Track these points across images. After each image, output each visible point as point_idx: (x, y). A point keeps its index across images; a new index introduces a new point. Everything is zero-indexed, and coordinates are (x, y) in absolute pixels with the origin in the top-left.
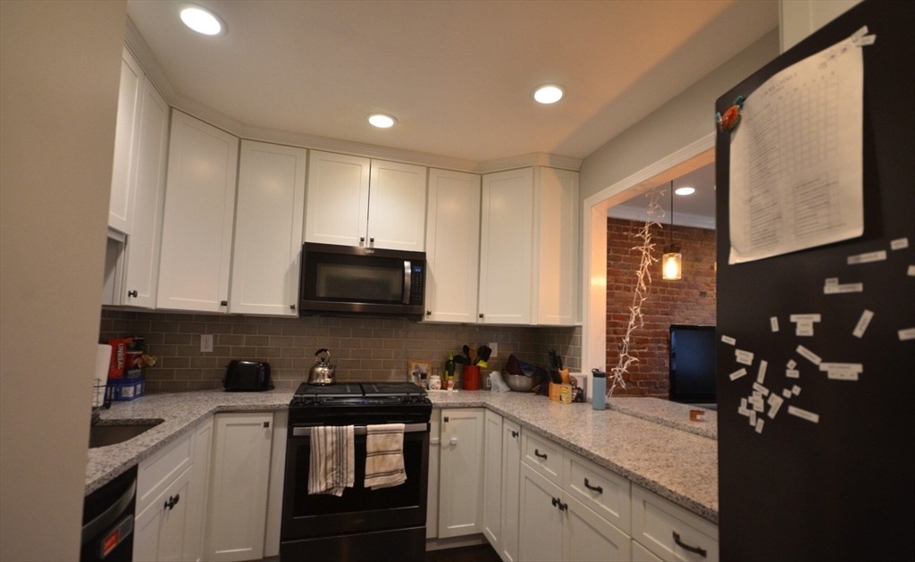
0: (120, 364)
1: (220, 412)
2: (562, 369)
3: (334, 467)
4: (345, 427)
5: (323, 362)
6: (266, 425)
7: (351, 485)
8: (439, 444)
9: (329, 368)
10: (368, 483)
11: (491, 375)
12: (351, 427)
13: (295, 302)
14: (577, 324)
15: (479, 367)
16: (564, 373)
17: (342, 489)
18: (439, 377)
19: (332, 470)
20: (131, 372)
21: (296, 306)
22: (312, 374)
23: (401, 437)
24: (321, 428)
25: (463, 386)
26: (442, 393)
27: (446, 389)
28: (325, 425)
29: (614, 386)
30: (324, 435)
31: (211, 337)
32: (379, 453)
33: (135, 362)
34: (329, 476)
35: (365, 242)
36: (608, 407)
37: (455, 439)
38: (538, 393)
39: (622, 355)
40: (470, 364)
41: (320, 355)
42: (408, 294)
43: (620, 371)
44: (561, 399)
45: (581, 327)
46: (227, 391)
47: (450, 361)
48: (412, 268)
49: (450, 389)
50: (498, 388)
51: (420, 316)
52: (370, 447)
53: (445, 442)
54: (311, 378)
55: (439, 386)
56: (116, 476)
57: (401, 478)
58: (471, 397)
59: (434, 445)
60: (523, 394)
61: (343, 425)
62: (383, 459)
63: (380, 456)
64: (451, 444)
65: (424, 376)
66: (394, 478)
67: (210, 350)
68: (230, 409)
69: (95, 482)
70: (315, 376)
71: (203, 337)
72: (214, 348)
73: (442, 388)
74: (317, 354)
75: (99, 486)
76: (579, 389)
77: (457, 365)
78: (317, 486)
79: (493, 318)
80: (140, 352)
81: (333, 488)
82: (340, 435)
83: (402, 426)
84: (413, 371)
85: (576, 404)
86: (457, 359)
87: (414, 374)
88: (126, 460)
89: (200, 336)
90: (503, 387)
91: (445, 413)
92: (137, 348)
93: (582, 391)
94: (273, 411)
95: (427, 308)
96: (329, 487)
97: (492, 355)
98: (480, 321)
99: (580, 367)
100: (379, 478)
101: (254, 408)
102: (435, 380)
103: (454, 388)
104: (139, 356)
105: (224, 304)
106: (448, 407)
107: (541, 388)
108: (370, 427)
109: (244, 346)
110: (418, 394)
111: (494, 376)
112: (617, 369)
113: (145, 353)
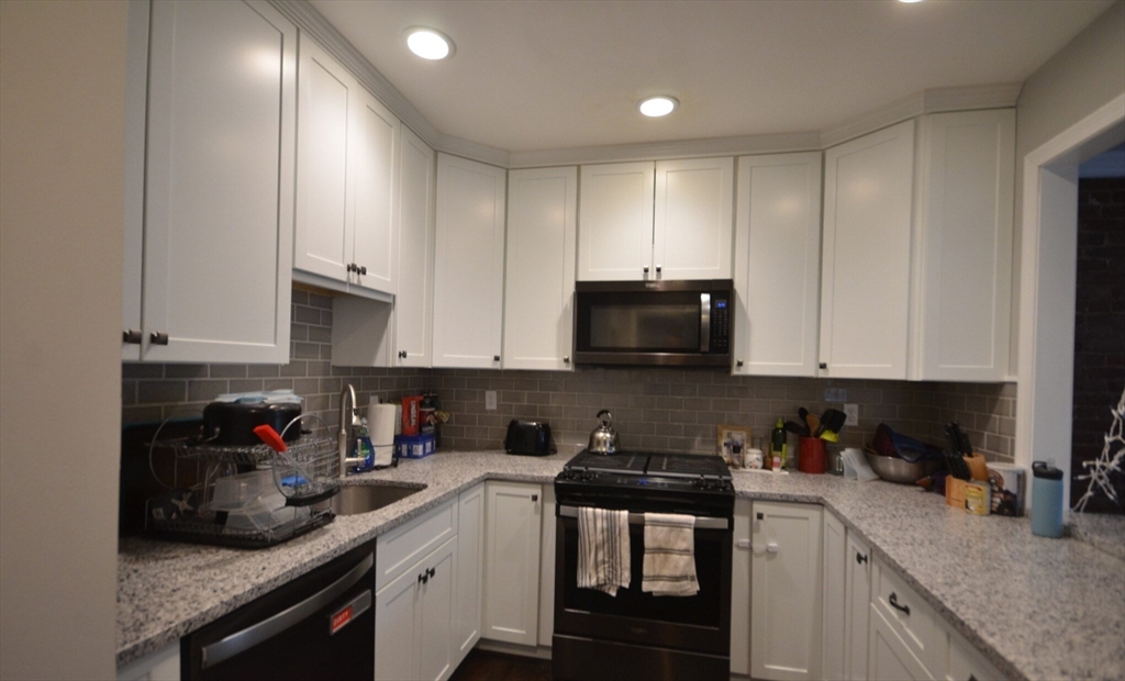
0: (413, 421)
1: (489, 479)
2: (970, 455)
3: (606, 559)
4: (617, 512)
5: (606, 425)
6: (535, 498)
7: (626, 585)
8: (750, 549)
9: (611, 433)
10: (646, 586)
11: (842, 453)
12: (625, 514)
13: (569, 354)
14: (1006, 378)
15: (825, 441)
16: (973, 462)
17: (616, 588)
18: (759, 451)
19: (604, 562)
20: (426, 429)
21: (570, 359)
22: (592, 441)
23: (689, 533)
24: (590, 510)
25: (800, 465)
26: (762, 475)
27: (771, 469)
28: (594, 507)
29: (1089, 493)
30: (593, 518)
31: (494, 393)
32: (659, 550)
33: (428, 418)
34: (601, 569)
35: (650, 273)
36: (1066, 533)
37: (773, 544)
38: (929, 488)
39: (1108, 439)
40: (809, 436)
41: (603, 417)
42: (707, 337)
43: (1103, 468)
44: (967, 507)
45: (1015, 384)
46: (508, 453)
47: (777, 429)
48: (712, 302)
49: (776, 470)
50: (855, 473)
51: (727, 367)
52: (648, 542)
53: (758, 546)
54: (591, 445)
55: (760, 464)
56: (343, 552)
57: (692, 588)
58: (804, 486)
59: (740, 548)
60: (899, 487)
61: (615, 509)
62: (666, 560)
63: (662, 555)
64: (767, 551)
65: (737, 449)
66: (681, 586)
67: (494, 407)
68: (498, 477)
69: (313, 560)
70: (595, 444)
71: (488, 393)
72: (498, 405)
73: (764, 467)
74: (598, 416)
75: (320, 564)
76: (1007, 493)
77: (790, 435)
78: (587, 580)
79: (840, 369)
80: (432, 409)
81: (605, 584)
82: (611, 521)
83: (691, 519)
84: (724, 440)
85: (996, 518)
86: (789, 426)
87: (725, 444)
88: (356, 536)
89: (484, 393)
90: (864, 472)
91: (758, 507)
92: (431, 405)
93: (1014, 496)
94: (542, 483)
95: (737, 357)
96: (601, 582)
97: (847, 422)
98: (822, 374)
99: (1013, 453)
100: (661, 583)
101: (522, 478)
102: (754, 456)
103: (783, 468)
104: (432, 413)
105: (497, 359)
106: (761, 498)
107: (933, 482)
108: (648, 516)
109: (526, 403)
110: (717, 477)
111: (848, 456)
112: (1098, 463)
113: (437, 409)
